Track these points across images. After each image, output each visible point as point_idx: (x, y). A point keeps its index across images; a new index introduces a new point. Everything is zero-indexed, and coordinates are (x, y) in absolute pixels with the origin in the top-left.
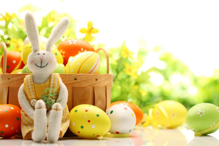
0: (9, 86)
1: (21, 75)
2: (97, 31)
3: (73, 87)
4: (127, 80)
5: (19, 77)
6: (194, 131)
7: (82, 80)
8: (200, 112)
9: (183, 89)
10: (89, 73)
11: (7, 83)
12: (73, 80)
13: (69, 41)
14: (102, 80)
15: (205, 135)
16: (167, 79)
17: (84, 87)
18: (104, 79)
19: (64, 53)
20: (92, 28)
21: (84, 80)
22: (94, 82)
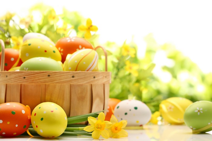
0: (7, 83)
1: (19, 73)
2: (96, 29)
3: (71, 85)
4: (128, 78)
5: (17, 75)
6: (192, 129)
7: (79, 78)
8: (197, 110)
9: (191, 86)
10: (87, 71)
11: (5, 81)
12: (70, 78)
13: (68, 39)
14: (101, 77)
15: (203, 133)
16: (175, 77)
17: (82, 85)
18: (102, 77)
19: (62, 50)
20: (91, 26)
21: (82, 77)
22: (92, 80)
